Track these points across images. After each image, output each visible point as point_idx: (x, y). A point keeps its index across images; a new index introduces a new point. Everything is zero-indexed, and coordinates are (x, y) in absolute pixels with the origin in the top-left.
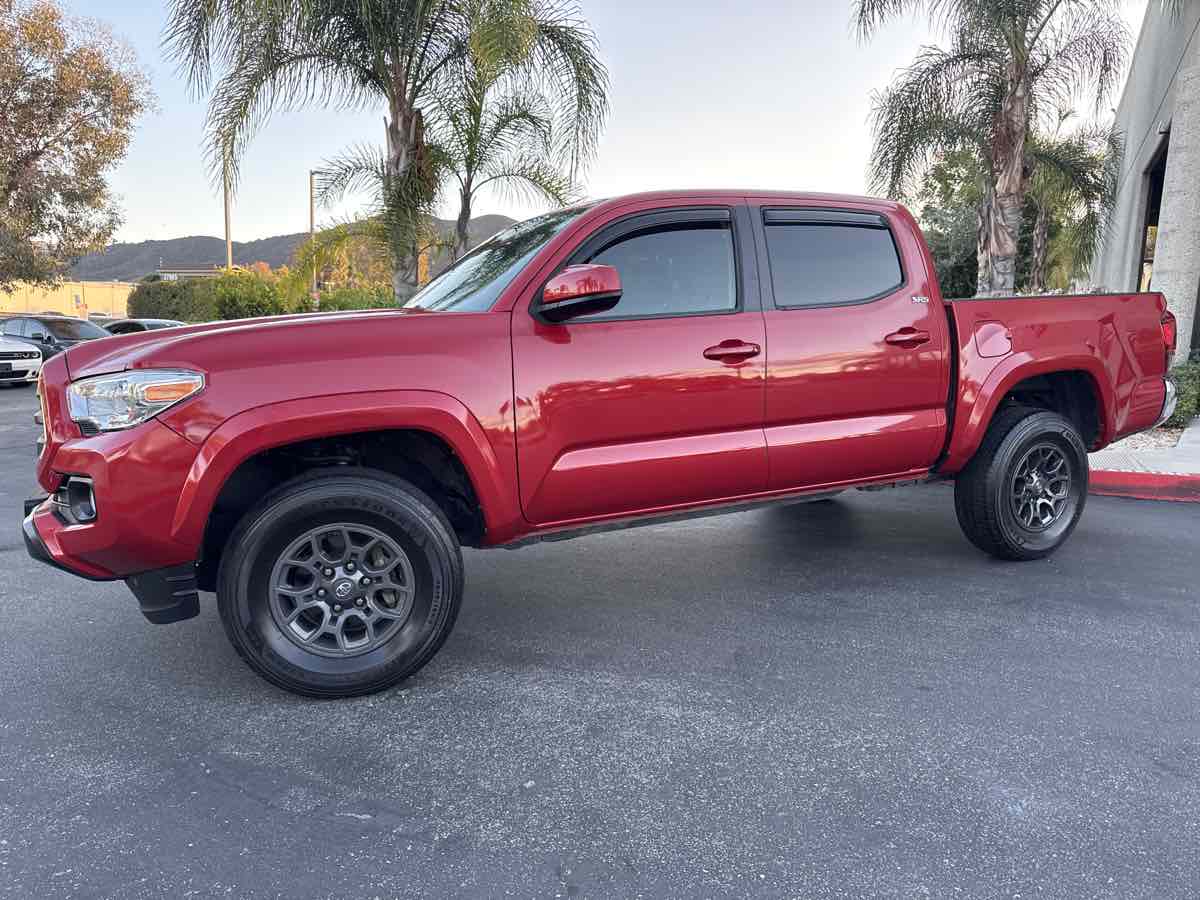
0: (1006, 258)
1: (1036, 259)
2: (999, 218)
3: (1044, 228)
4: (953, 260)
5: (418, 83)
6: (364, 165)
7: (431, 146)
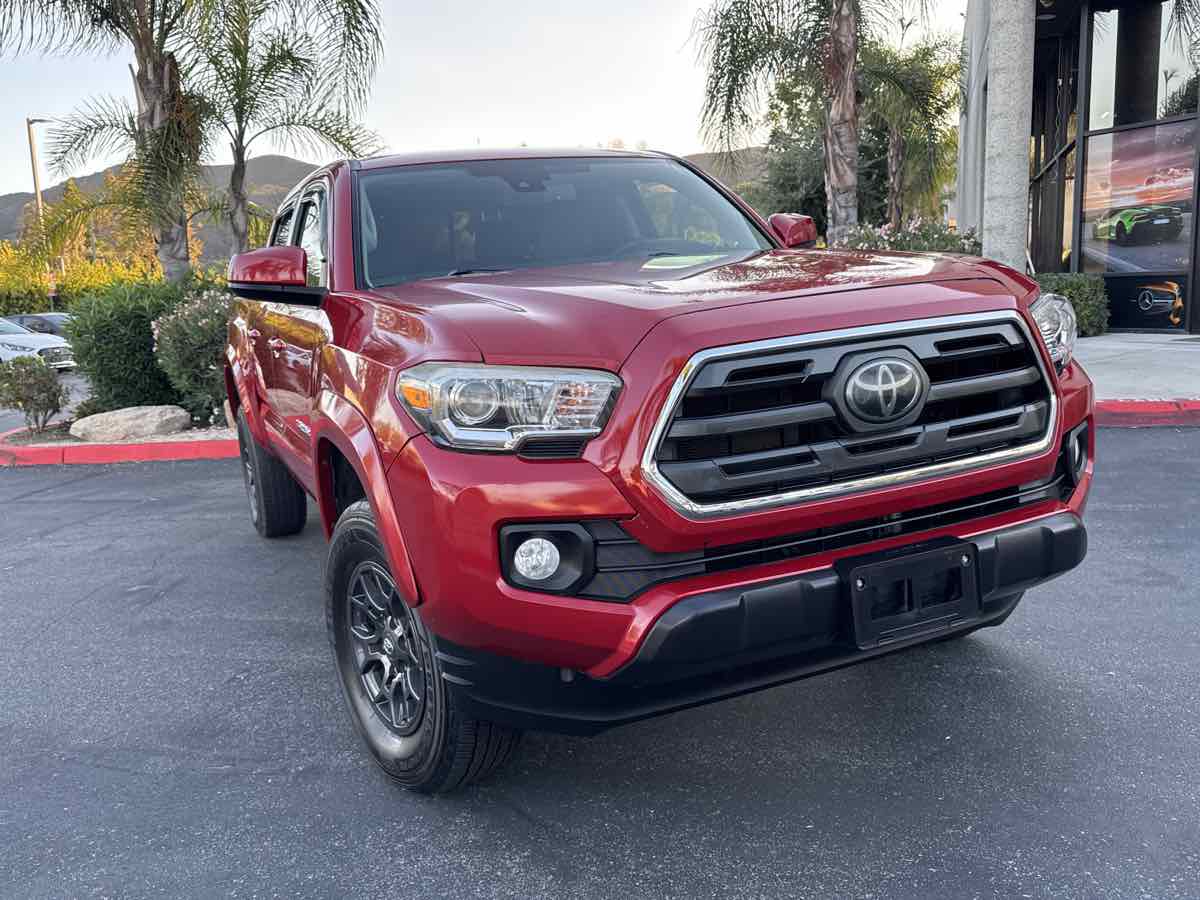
0: (847, 190)
1: (893, 184)
2: (837, 147)
3: (898, 150)
4: (802, 192)
5: (167, 21)
6: (108, 122)
7: (191, 96)
